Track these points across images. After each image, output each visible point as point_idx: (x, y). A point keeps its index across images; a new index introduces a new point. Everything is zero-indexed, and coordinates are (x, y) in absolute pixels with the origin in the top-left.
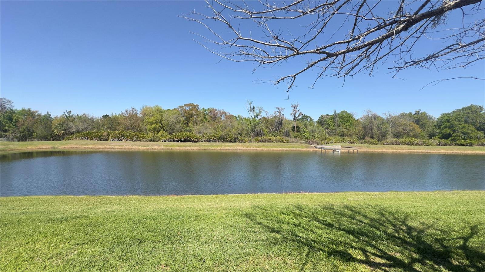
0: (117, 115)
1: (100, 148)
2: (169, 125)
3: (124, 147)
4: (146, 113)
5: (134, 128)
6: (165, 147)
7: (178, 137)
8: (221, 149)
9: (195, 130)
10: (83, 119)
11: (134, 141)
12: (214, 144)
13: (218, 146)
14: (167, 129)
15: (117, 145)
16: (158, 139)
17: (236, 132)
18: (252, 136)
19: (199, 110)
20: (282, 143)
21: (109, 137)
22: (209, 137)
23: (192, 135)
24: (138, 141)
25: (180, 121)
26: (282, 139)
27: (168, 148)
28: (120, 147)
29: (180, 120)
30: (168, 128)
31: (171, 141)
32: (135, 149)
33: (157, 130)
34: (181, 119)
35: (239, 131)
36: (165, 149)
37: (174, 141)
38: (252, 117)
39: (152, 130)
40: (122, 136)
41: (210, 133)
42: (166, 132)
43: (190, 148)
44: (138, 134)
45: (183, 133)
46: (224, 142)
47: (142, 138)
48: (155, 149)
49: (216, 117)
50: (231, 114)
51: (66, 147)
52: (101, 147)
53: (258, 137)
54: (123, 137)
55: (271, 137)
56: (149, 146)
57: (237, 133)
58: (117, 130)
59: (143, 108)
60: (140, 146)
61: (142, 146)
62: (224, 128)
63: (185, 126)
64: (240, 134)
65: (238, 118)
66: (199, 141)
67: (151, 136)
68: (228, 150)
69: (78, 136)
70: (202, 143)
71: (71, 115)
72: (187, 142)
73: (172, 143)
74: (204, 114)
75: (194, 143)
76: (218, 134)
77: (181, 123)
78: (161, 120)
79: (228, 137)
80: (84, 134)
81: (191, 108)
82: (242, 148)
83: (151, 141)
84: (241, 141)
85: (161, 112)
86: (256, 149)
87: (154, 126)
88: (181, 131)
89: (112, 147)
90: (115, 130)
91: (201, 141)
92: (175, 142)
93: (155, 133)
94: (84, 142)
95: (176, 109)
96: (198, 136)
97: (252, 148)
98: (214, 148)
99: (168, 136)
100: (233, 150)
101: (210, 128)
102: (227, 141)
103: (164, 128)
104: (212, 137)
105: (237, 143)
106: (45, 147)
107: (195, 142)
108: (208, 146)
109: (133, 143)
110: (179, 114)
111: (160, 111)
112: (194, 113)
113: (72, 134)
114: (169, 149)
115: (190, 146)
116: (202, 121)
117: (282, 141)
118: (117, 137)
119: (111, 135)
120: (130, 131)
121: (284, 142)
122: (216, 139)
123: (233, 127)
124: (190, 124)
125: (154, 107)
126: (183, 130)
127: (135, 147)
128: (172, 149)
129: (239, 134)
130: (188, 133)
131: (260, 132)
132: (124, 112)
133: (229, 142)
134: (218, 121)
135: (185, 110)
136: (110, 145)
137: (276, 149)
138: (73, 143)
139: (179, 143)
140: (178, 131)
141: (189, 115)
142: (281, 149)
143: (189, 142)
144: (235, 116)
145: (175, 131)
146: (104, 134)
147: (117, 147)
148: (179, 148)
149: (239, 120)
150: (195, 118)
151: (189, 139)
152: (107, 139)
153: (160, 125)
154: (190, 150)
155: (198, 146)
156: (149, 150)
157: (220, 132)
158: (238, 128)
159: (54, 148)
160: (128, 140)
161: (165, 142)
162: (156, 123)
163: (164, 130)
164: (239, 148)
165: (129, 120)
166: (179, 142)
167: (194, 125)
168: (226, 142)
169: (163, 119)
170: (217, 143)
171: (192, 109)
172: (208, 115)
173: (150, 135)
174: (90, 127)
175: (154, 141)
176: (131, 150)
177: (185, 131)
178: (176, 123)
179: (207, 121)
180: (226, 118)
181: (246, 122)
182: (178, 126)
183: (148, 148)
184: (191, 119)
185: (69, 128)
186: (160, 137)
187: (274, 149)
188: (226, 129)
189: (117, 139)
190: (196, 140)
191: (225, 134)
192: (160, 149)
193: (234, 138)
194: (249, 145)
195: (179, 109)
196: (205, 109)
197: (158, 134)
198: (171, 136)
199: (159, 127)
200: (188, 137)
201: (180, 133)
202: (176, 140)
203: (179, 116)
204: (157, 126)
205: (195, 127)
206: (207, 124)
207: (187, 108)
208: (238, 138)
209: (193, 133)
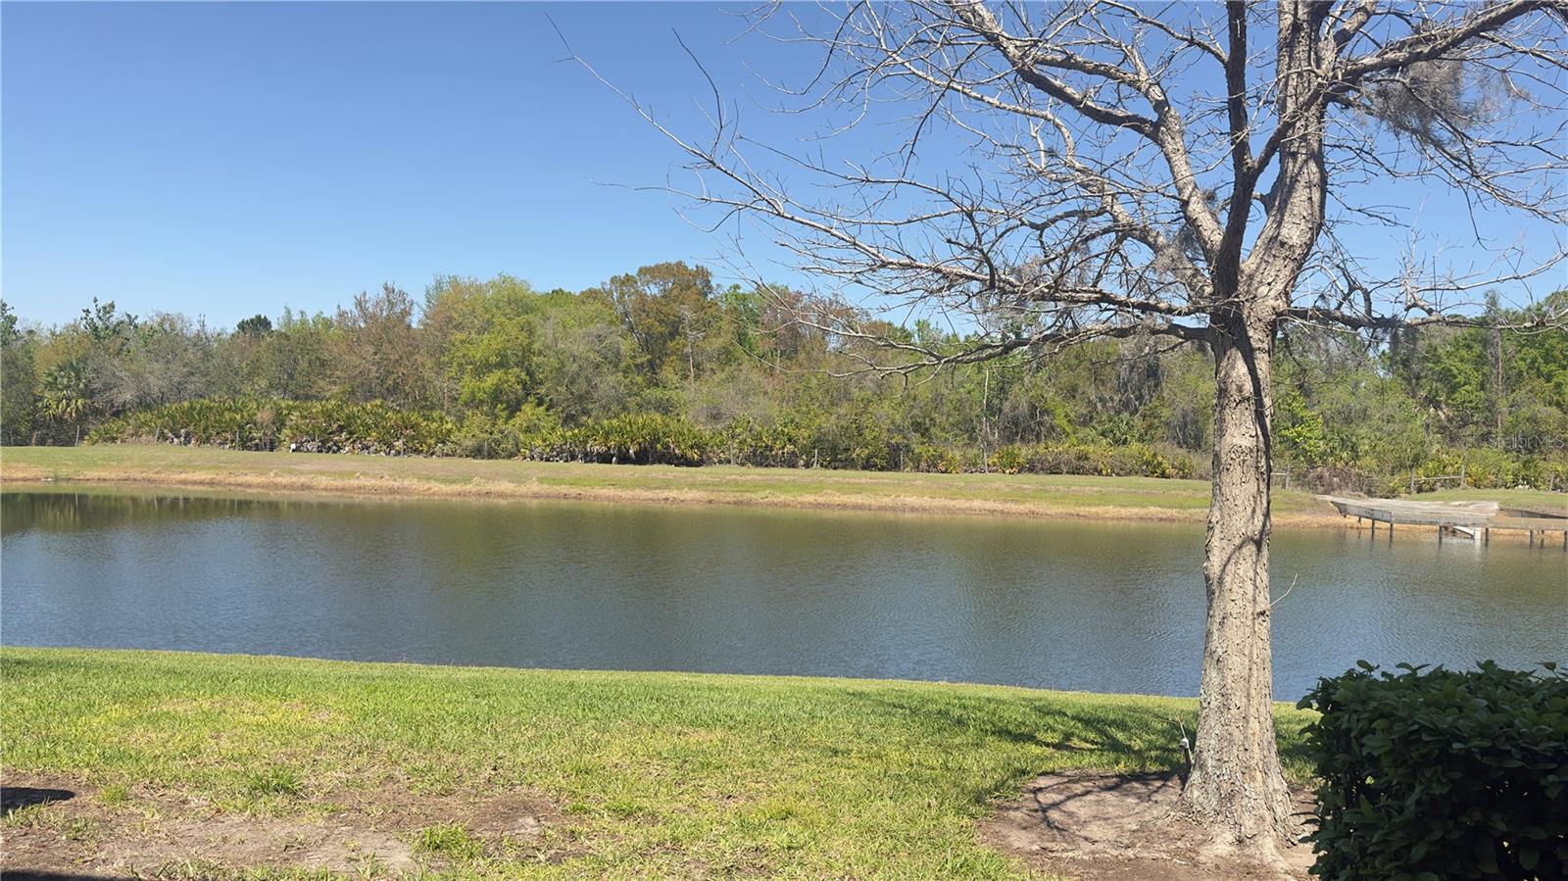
0: (310, 317)
1: (250, 486)
2: (564, 375)
3: (354, 483)
4: (453, 312)
5: (394, 390)
6: (545, 486)
7: (607, 435)
8: (818, 505)
9: (689, 402)
10: (164, 340)
11: (398, 453)
12: (787, 478)
13: (805, 488)
14: (553, 396)
15: (322, 473)
16: (510, 445)
17: (898, 417)
18: (985, 439)
19: (710, 297)
20: (1152, 481)
21: (279, 430)
23: (673, 425)
24: (417, 451)
25: (618, 354)
26: (1155, 455)
27: (564, 489)
28: (339, 483)
29: (618, 349)
30: (560, 393)
31: (573, 458)
32: (406, 491)
33: (507, 402)
34: (624, 346)
35: (916, 411)
36: (548, 496)
37: (588, 457)
39: (482, 402)
40: (341, 429)
41: (767, 420)
43: (666, 494)
44: (414, 417)
45: (632, 416)
46: (835, 468)
47: (433, 442)
48: (501, 495)
49: (796, 336)
50: (877, 318)
51: (104, 475)
52: (252, 479)
53: (1018, 444)
54: (344, 435)
55: (1091, 448)
56: (469, 480)
57: (904, 420)
58: (318, 400)
59: (439, 286)
60: (428, 479)
61: (436, 480)
62: (837, 395)
63: (639, 379)
64: (922, 428)
65: (915, 340)
66: (709, 458)
67: (477, 432)
69: (145, 424)
70: (724, 469)
71: (114, 320)
72: (653, 463)
73: (578, 467)
74: (737, 319)
75: (684, 469)
76: (808, 427)
77: (623, 365)
78: (527, 351)
79: (858, 444)
80: (172, 417)
81: (670, 286)
82: (926, 501)
83: (477, 452)
84: (923, 465)
85: (526, 308)
86: (999, 506)
87: (491, 380)
88: (624, 408)
89: (303, 479)
90: (308, 398)
91: (720, 462)
92: (591, 461)
93: (496, 417)
94: (174, 452)
95: (596, 292)
96: (707, 434)
97: (977, 504)
98: (782, 497)
99: (560, 431)
100: (881, 508)
101: (766, 393)
102: (849, 464)
103: (542, 391)
104: (775, 440)
105: (906, 476)
106: (21, 475)
107: (690, 463)
108: (755, 487)
109: (393, 461)
110: (611, 323)
111: (520, 304)
112: (688, 314)
113: (116, 414)
114: (565, 496)
115: (666, 485)
116: (727, 352)
117: (1153, 469)
118: (317, 432)
119: (288, 423)
120: (378, 402)
121: (1163, 475)
122: (793, 453)
124: (667, 373)
125: (493, 285)
126: (632, 402)
127: (406, 483)
128: (579, 497)
129: (917, 426)
130: (658, 417)
131: (1033, 416)
132: (349, 306)
133: (864, 468)
134: (809, 358)
135: (642, 296)
136: (291, 472)
137: (1111, 510)
138: (130, 458)
139: (614, 469)
140: (606, 408)
141: (661, 321)
142: (1137, 510)
143: (660, 463)
144: (897, 328)
145: (590, 406)
146: (258, 418)
147: (324, 481)
149: (920, 352)
150: (691, 339)
151: (659, 447)
152: (272, 442)
153: (523, 375)
154: (667, 506)
155: (705, 485)
156: (473, 500)
157: (817, 416)
158: (914, 393)
159: (57, 479)
160: (368, 448)
161: (544, 464)
162: (502, 365)
163: (539, 404)
164: (912, 500)
165: (372, 350)
166: (611, 462)
167: (685, 377)
168: (844, 468)
169: (536, 346)
170: (802, 472)
171: (675, 292)
172: (756, 322)
173: (475, 427)
174: (197, 383)
175: (490, 457)
176: (386, 499)
177: (641, 406)
178: (597, 366)
179: (750, 353)
180: (853, 340)
182: (610, 382)
183: (468, 487)
184: (670, 344)
185: (108, 387)
186: (522, 437)
187: (1100, 510)
188: (848, 397)
189: (317, 443)
190: (696, 456)
191: (842, 427)
192: (525, 496)
193: (888, 445)
194: (962, 484)
195: (610, 293)
196: (741, 291)
197: (511, 422)
198: (576, 431)
199: (519, 387)
200: (658, 440)
201: (617, 416)
202: (598, 454)
203: (613, 328)
204: (507, 382)
205: (691, 385)
206: (750, 373)
207: (652, 286)
208: (908, 449)
209: (683, 418)
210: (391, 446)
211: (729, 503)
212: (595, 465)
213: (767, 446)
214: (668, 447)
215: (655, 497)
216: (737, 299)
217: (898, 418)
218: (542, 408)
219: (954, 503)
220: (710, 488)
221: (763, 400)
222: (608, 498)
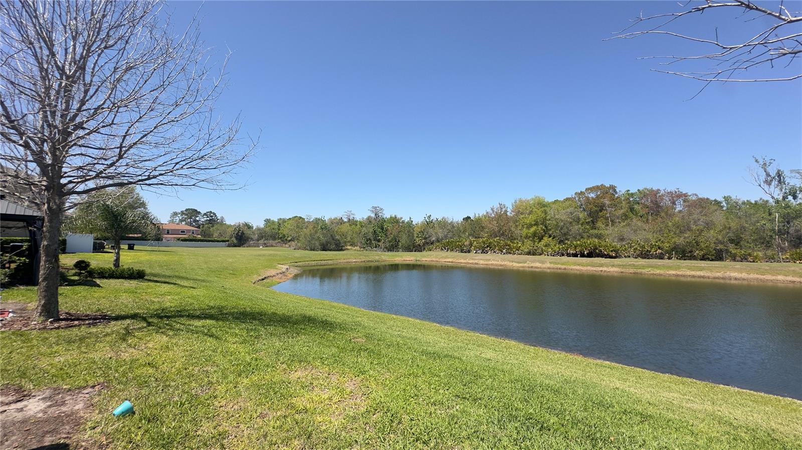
0: (480, 215)
1: (461, 263)
2: (558, 227)
3: (490, 263)
4: (520, 209)
5: (503, 234)
6: (552, 265)
7: (576, 247)
8: (678, 275)
9: (610, 234)
10: (443, 224)
11: (504, 254)
12: (660, 264)
13: (670, 268)
14: (555, 234)
15: (481, 259)
16: (540, 251)
18: (779, 246)
19: (616, 195)
21: (471, 247)
22: (643, 247)
23: (603, 243)
24: (510, 253)
25: (579, 219)
27: (559, 266)
28: (486, 263)
29: (579, 217)
30: (557, 233)
31: (563, 255)
32: (506, 265)
33: (539, 237)
34: (581, 216)
35: (730, 235)
36: (553, 269)
37: (569, 255)
38: (773, 197)
39: (530, 237)
40: (488, 246)
41: (647, 240)
42: (553, 239)
43: (601, 269)
44: (509, 242)
45: (585, 240)
46: (685, 260)
47: (515, 250)
48: (536, 268)
49: (658, 206)
50: (700, 196)
51: (427, 259)
52: (462, 261)
54: (488, 248)
56: (526, 262)
57: (723, 238)
58: (481, 238)
59: (515, 202)
60: (512, 262)
61: (515, 262)
62: (683, 228)
63: (588, 227)
64: (737, 241)
65: (724, 204)
66: (620, 255)
67: (529, 247)
68: (700, 277)
69: (438, 246)
70: (627, 259)
71: (431, 219)
72: (595, 257)
73: (565, 259)
74: (629, 202)
75: (609, 259)
76: (668, 242)
77: (581, 222)
78: (545, 219)
79: (697, 249)
80: (444, 244)
81: (599, 193)
82: (744, 275)
83: (529, 253)
84: (738, 258)
85: (544, 206)
86: (797, 279)
87: (533, 229)
88: (582, 238)
89: (476, 261)
90: (479, 237)
91: (625, 257)
93: (535, 242)
94: (444, 253)
95: (569, 198)
96: (619, 246)
97: (780, 277)
98: (658, 272)
99: (557, 246)
100: (715, 278)
101: (645, 230)
102: (692, 258)
103: (551, 232)
104: (651, 248)
105: (727, 263)
106: (409, 259)
107: (611, 257)
108: (643, 267)
109: (502, 256)
111: (542, 205)
112: (607, 202)
113: (432, 244)
114: (560, 269)
115: (602, 265)
116: (626, 216)
118: (481, 248)
119: (473, 245)
120: (498, 238)
122: (661, 253)
123: (709, 226)
124: (599, 224)
125: (533, 199)
126: (585, 235)
127: (506, 263)
128: (565, 269)
129: (732, 241)
130: (596, 240)
132: (490, 211)
133: (701, 260)
134: (667, 214)
135: (588, 198)
136: (473, 259)
138: (433, 255)
139: (579, 259)
140: (575, 238)
141: (596, 206)
143: (598, 257)
144: (713, 199)
145: (569, 237)
146: (465, 244)
147: (482, 262)
148: (578, 267)
149: (727, 209)
150: (609, 211)
151: (597, 251)
152: (469, 251)
153: (544, 227)
154: (602, 273)
155: (619, 266)
156: (527, 269)
157: (673, 237)
158: (728, 226)
159: (416, 260)
160: (496, 252)
161: (552, 257)
162: (536, 224)
164: (735, 274)
165: (496, 222)
166: (577, 257)
167: (607, 225)
168: (690, 259)
169: (548, 218)
170: (666, 262)
171: (601, 195)
172: (638, 203)
173: (528, 245)
174: (450, 235)
175: (533, 255)
176: (500, 267)
177: (589, 237)
178: (571, 223)
179: (636, 214)
180: (689, 206)
181: (752, 211)
182: (576, 228)
183: (525, 265)
184: (600, 214)
185: (429, 237)
186: (544, 248)
188: (689, 229)
189: (481, 251)
190: (614, 255)
191: (687, 242)
192: (545, 268)
193: (715, 249)
194: (767, 268)
195: (575, 198)
196: (630, 192)
197: (540, 243)
198: (564, 246)
199: (542, 231)
200: (597, 249)
201: (579, 240)
202: (572, 254)
203: (576, 209)
204: (538, 230)
205: (610, 228)
206: (636, 222)
207: (591, 194)
208: (727, 251)
209: (607, 240)
210: (502, 252)
211: (631, 273)
212: (571, 258)
213: (648, 250)
214: (601, 251)
215: (597, 270)
216: (628, 195)
217: (720, 237)
218: (551, 238)
219: (764, 277)
220: (622, 267)
221: (644, 233)
222: (577, 270)
